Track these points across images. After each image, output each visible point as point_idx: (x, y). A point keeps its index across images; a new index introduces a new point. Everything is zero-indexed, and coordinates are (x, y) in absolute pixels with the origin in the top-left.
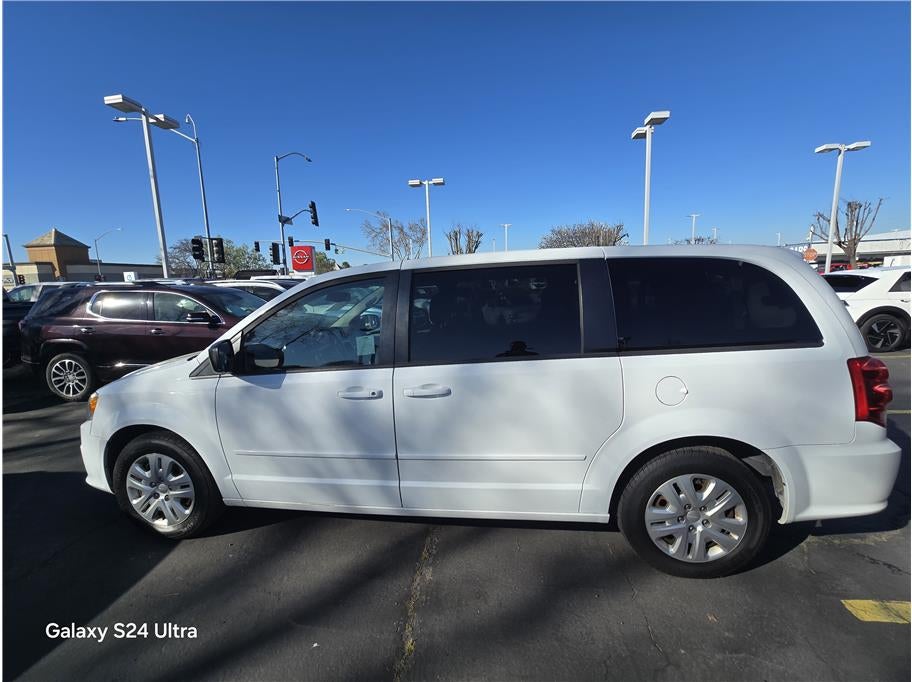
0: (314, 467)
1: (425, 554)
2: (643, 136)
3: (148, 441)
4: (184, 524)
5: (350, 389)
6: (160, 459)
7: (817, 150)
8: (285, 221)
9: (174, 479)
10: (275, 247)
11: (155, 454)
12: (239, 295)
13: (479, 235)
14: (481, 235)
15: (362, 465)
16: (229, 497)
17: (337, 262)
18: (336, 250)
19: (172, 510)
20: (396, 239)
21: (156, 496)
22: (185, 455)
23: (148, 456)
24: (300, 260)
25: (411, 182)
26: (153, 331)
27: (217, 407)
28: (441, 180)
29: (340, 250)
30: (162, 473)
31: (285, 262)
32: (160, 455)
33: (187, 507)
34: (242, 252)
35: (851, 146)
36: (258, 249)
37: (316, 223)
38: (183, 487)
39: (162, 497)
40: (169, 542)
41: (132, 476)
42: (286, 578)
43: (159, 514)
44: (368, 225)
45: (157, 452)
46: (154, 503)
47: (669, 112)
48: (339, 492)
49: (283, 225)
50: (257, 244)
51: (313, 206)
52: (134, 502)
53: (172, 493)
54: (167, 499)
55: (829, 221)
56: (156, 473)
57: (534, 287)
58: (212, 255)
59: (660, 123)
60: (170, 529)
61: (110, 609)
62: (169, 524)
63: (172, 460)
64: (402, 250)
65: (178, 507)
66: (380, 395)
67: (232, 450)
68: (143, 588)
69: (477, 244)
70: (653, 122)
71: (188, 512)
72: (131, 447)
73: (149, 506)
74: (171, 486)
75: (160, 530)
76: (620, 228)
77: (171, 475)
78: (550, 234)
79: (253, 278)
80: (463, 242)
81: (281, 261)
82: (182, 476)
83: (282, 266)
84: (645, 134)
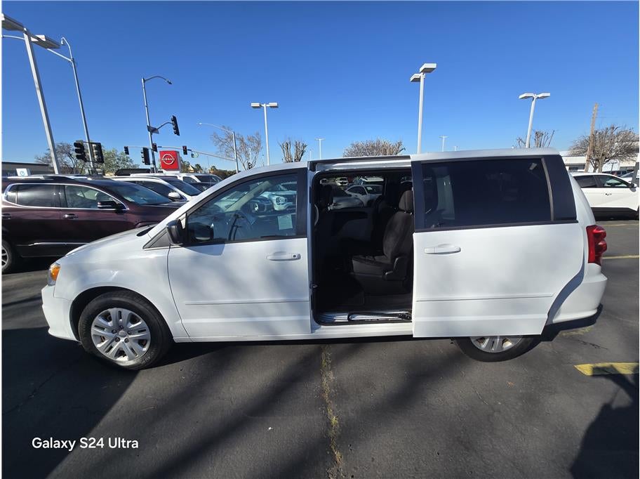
0: (248, 310)
1: (324, 364)
2: (418, 80)
3: (109, 299)
4: (143, 358)
5: (276, 254)
6: (120, 312)
7: (521, 97)
8: (153, 130)
9: (133, 326)
10: (145, 151)
11: (115, 309)
12: (136, 187)
13: (304, 146)
14: (306, 146)
15: (285, 307)
16: (178, 336)
17: (191, 164)
18: (192, 155)
19: (132, 349)
20: (238, 148)
21: (117, 340)
22: (141, 307)
23: (110, 310)
24: (168, 161)
25: (253, 105)
26: (66, 216)
27: (169, 271)
28: (275, 104)
29: (195, 155)
30: (121, 323)
31: (154, 163)
32: (120, 309)
33: (144, 346)
34: (113, 155)
35: (540, 96)
36: (127, 153)
37: (177, 133)
38: (139, 332)
39: (122, 340)
40: (131, 373)
41: (96, 326)
42: (231, 388)
43: (121, 353)
44: (215, 136)
45: (117, 307)
46: (116, 346)
47: (435, 65)
48: (267, 327)
49: (151, 134)
50: (126, 149)
51: (174, 119)
52: (99, 346)
53: (130, 336)
54: (126, 341)
55: (525, 143)
56: (117, 322)
57: (340, 184)
58: (93, 156)
59: (430, 72)
60: (132, 363)
61: (101, 424)
62: (130, 359)
63: (130, 312)
64: (243, 156)
65: (137, 346)
66: (299, 257)
67: (182, 301)
68: (122, 407)
69: (303, 152)
70: (426, 71)
71: (145, 349)
72: (93, 304)
73: (111, 347)
74: (130, 332)
75: (122, 364)
76: (400, 144)
77: (130, 323)
78: (350, 147)
79: (132, 175)
80: (293, 151)
81: (151, 162)
82: (140, 323)
83: (152, 166)
84: (420, 79)
